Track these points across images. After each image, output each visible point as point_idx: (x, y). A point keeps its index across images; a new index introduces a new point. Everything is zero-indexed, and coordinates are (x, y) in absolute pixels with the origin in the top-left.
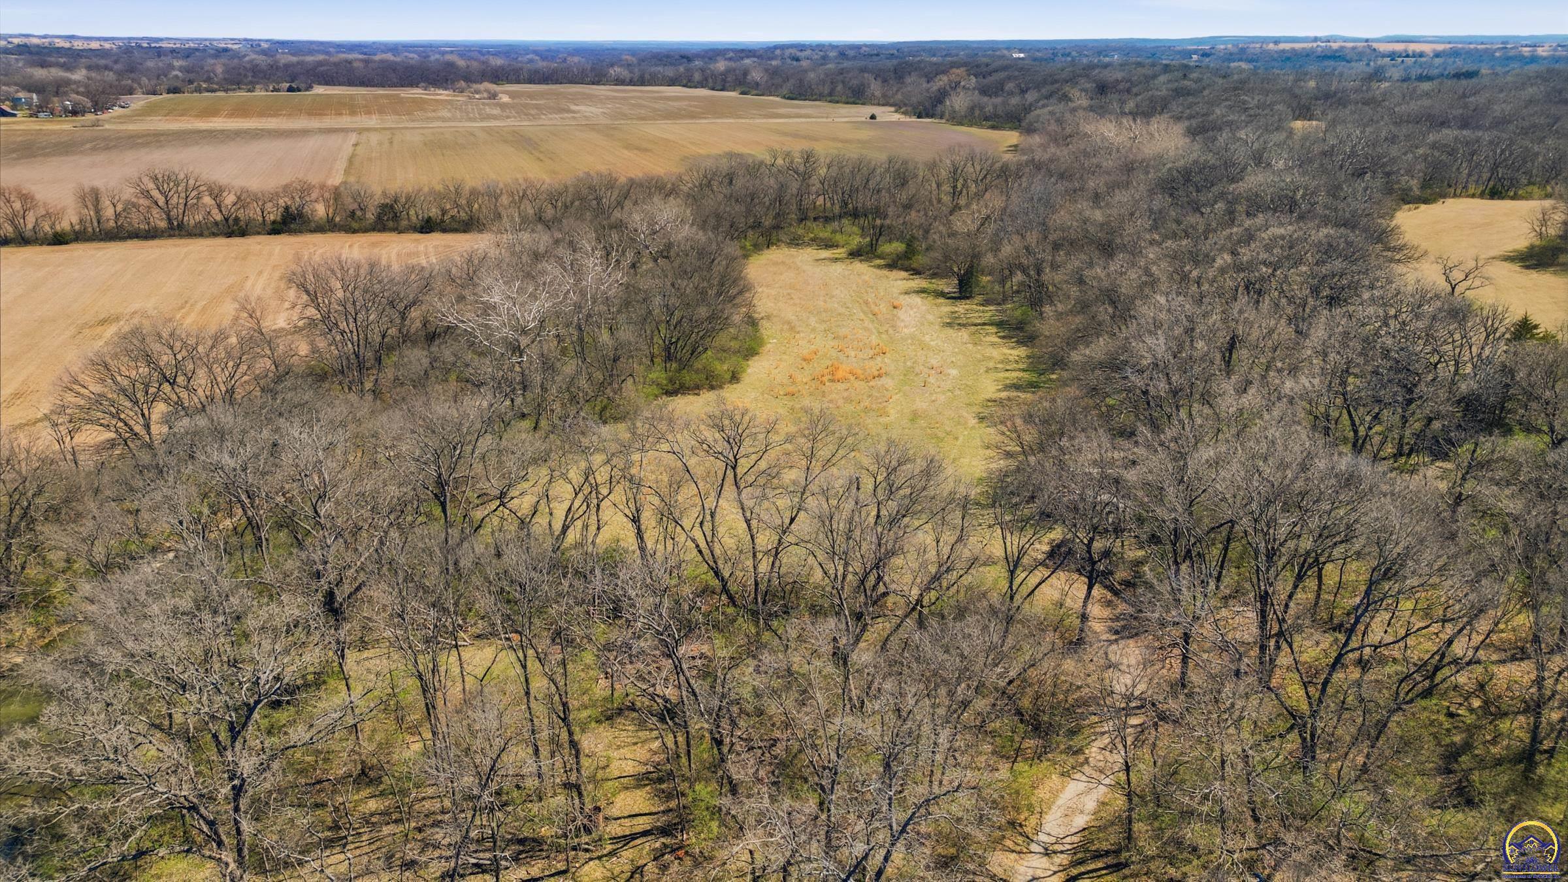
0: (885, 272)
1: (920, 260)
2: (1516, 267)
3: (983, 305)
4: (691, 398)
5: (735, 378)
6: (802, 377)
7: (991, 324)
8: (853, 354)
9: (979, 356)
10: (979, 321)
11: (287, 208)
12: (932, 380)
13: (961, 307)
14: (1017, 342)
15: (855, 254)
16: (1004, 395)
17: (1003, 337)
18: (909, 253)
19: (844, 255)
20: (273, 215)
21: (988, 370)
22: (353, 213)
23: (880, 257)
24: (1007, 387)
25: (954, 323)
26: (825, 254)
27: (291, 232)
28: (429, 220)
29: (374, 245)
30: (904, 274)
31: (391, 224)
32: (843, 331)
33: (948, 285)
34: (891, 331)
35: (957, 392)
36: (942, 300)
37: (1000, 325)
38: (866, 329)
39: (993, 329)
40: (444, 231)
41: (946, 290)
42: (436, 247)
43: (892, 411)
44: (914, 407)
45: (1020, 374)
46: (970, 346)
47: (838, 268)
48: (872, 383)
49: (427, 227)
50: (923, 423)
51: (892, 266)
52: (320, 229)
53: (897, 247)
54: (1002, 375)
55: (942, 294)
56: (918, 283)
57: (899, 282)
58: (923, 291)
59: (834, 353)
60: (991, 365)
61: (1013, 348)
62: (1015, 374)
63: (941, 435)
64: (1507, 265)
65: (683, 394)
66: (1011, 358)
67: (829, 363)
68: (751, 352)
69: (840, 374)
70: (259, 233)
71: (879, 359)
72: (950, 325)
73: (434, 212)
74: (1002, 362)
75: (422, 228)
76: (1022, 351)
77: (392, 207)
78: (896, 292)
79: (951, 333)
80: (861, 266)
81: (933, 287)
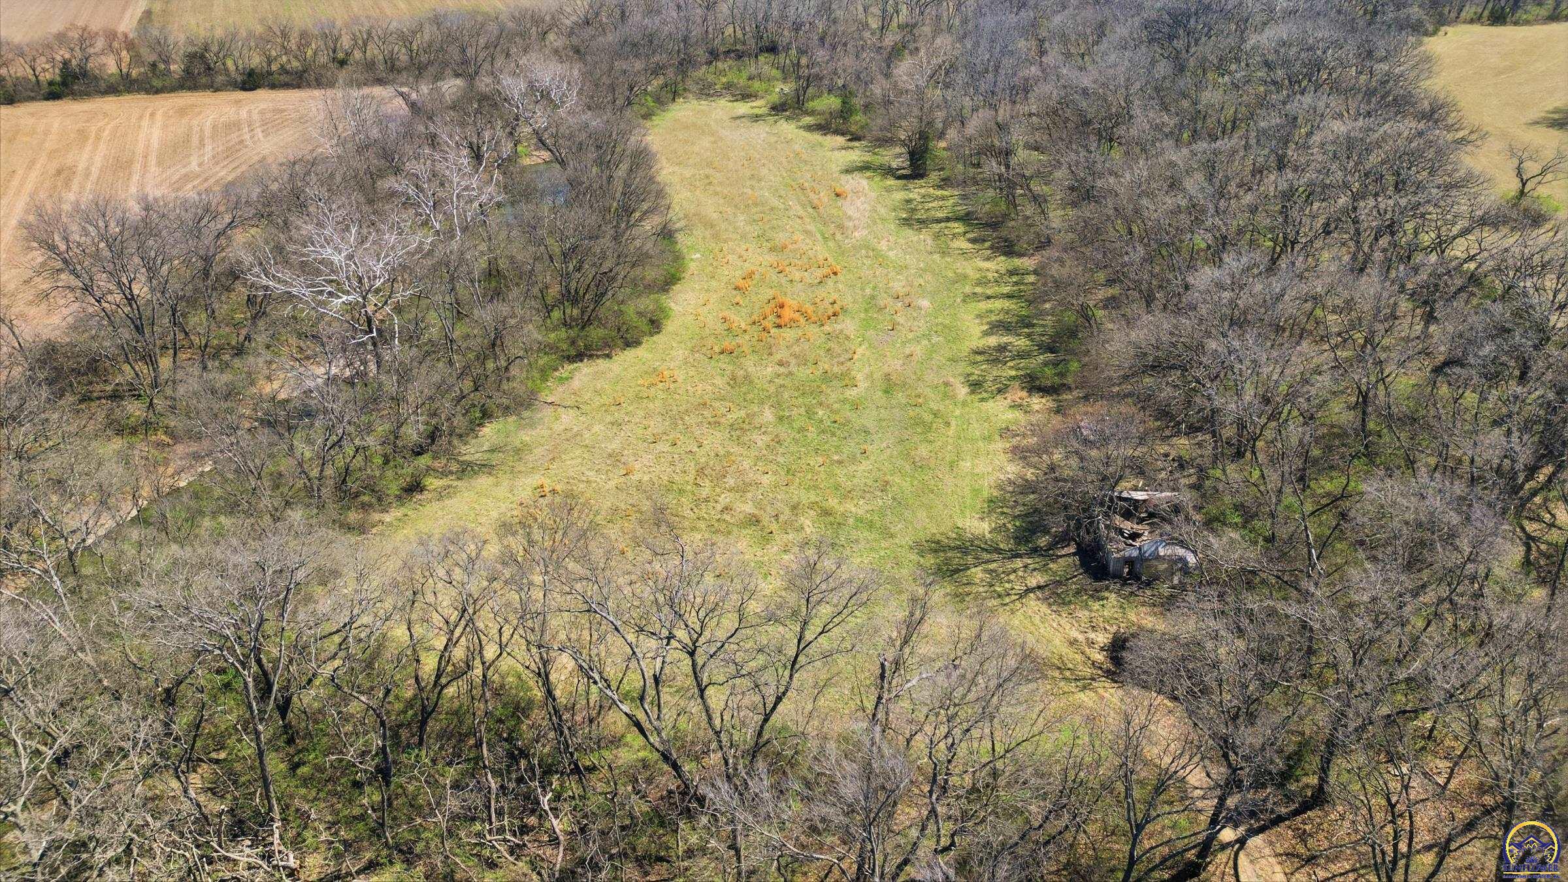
0: (816, 137)
1: (857, 120)
3: (940, 187)
4: (602, 364)
5: (655, 325)
6: (740, 320)
7: (957, 219)
8: (797, 275)
9: (950, 274)
10: (940, 215)
11: (66, 63)
12: (900, 319)
13: (917, 191)
14: (991, 248)
15: (778, 109)
16: (993, 341)
17: (973, 241)
18: (845, 112)
19: (764, 110)
20: (49, 73)
21: (966, 298)
22: (154, 65)
23: (809, 115)
24: (994, 328)
25: (912, 220)
26: (743, 108)
27: (76, 95)
28: (251, 73)
29: (182, 112)
30: (840, 140)
31: (204, 80)
32: (781, 237)
33: (895, 157)
34: (838, 236)
35: (935, 339)
36: (891, 182)
37: (966, 218)
38: (808, 233)
39: (958, 227)
40: (273, 86)
41: (894, 165)
42: (262, 112)
43: (859, 376)
44: (886, 369)
45: (1007, 304)
46: (936, 257)
47: (761, 131)
48: (827, 328)
49: (251, 81)
50: (900, 397)
51: (823, 128)
52: (112, 89)
53: (831, 102)
54: (984, 306)
55: (889, 172)
56: (856, 155)
57: (838, 155)
58: (865, 167)
59: (773, 276)
60: (968, 289)
61: (988, 259)
62: (998, 304)
63: (928, 417)
65: (591, 356)
66: (990, 275)
67: (770, 293)
69: (787, 314)
70: (33, 99)
71: (830, 282)
72: (907, 222)
73: (256, 61)
74: (979, 283)
75: (244, 83)
76: (1001, 264)
77: (202, 57)
78: (835, 168)
79: (910, 235)
80: (788, 128)
81: (878, 160)
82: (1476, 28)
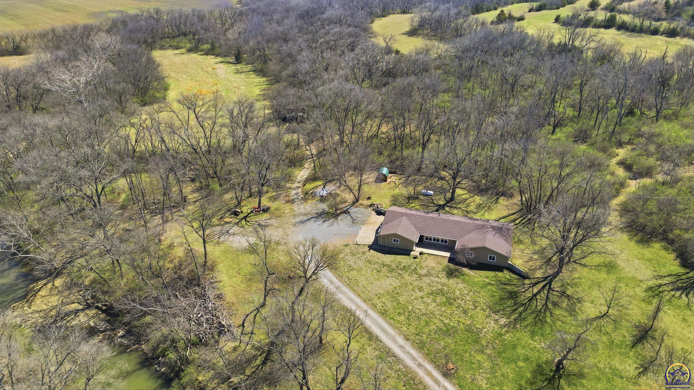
0: (205, 57)
1: (217, 51)
2: (406, 36)
3: (246, 65)
4: (150, 106)
5: (164, 98)
7: (251, 71)
8: (205, 86)
9: (250, 82)
10: (246, 71)
12: (237, 91)
13: (239, 67)
14: (262, 76)
15: (190, 51)
16: (262, 93)
17: (257, 75)
18: (213, 48)
19: (186, 52)
21: (255, 86)
23: (200, 51)
24: (262, 90)
25: (238, 72)
26: (177, 51)
30: (213, 57)
32: (198, 79)
33: (232, 59)
35: (246, 94)
36: (230, 65)
37: (254, 71)
38: (206, 77)
39: (252, 73)
41: (231, 61)
45: (266, 86)
46: (246, 79)
47: (186, 57)
51: (207, 54)
53: (207, 46)
54: (260, 87)
55: (229, 63)
56: (219, 59)
57: (212, 60)
58: (222, 62)
59: (198, 86)
60: (255, 84)
61: (261, 78)
62: (264, 86)
64: (404, 36)
65: (147, 105)
66: (261, 81)
68: (166, 89)
71: (215, 86)
72: (236, 73)
74: (258, 83)
76: (265, 79)
78: (212, 63)
79: (238, 75)
80: (194, 56)
81: (226, 60)
82: (400, 15)
